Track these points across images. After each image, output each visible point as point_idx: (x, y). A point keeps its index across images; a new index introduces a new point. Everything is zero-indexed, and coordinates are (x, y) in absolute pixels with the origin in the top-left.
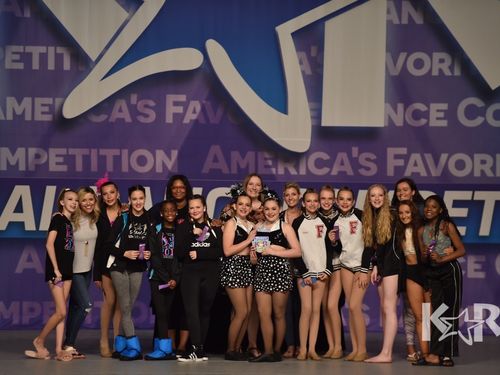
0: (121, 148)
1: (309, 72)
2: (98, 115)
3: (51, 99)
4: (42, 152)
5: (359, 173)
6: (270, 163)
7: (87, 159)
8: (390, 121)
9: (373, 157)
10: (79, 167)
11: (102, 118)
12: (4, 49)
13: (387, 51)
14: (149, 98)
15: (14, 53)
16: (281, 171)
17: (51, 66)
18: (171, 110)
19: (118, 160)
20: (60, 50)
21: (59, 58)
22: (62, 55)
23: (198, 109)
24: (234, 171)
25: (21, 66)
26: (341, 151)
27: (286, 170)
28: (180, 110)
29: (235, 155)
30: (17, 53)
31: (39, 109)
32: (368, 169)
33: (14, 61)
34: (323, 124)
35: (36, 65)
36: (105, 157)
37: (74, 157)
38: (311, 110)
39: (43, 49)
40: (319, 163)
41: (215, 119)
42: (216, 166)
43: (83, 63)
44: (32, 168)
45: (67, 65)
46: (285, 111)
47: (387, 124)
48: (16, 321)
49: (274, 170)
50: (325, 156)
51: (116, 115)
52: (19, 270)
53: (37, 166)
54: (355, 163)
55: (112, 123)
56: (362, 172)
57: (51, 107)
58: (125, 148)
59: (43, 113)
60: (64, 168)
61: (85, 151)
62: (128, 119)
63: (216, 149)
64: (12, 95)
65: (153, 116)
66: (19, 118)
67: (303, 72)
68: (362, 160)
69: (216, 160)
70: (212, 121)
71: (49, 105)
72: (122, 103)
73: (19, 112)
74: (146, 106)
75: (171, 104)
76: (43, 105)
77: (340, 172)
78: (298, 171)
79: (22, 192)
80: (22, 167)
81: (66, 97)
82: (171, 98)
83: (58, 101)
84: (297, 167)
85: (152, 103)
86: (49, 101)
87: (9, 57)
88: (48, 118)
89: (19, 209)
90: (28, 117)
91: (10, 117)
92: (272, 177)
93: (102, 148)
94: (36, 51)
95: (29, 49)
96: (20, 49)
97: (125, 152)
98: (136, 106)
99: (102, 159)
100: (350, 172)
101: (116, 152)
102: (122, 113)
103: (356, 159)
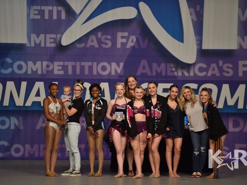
0: (93, 61)
1: (195, 19)
2: (80, 43)
3: (55, 35)
4: (50, 63)
5: (222, 75)
6: (174, 69)
7: (74, 68)
8: (240, 46)
9: (231, 66)
10: (70, 72)
11: (83, 45)
12: (30, 8)
13: (239, 7)
14: (108, 34)
15: (35, 10)
16: (180, 74)
17: (55, 17)
18: (120, 41)
19: (91, 68)
20: (60, 8)
21: (59, 13)
22: (61, 11)
23: (135, 40)
24: (154, 74)
25: (38, 17)
26: (213, 63)
27: (183, 73)
28: (125, 40)
29: (155, 65)
30: (36, 10)
31: (48, 40)
32: (228, 72)
33: (35, 14)
34: (203, 48)
35: (47, 17)
36: (84, 66)
37: (67, 66)
38: (197, 40)
39: (50, 8)
40: (201, 69)
41: (144, 45)
42: (144, 71)
43: (72, 15)
44: (45, 72)
45: (63, 17)
46: (182, 42)
47: (238, 48)
48: (36, 155)
49: (176, 73)
50: (204, 66)
51: (90, 43)
52: (38, 127)
53: (47, 71)
54: (221, 70)
55: (88, 48)
56: (225, 74)
57: (55, 39)
58: (95, 62)
59: (50, 43)
60: (62, 73)
61: (73, 63)
62: (97, 46)
63: (144, 62)
64: (34, 33)
65: (110, 44)
66: (38, 45)
67: (192, 20)
68: (225, 68)
69: (144, 68)
70: (142, 47)
71: (54, 38)
72: (93, 37)
73: (38, 42)
74: (106, 39)
75: (120, 37)
76: (50, 38)
77: (212, 74)
78: (189, 74)
79: (40, 85)
80: (39, 72)
81: (63, 34)
82: (120, 34)
83: (59, 36)
84: (189, 72)
85: (109, 37)
86: (54, 36)
87: (32, 12)
88: (53, 45)
89: (38, 94)
90: (43, 45)
91: (33, 45)
92: (175, 77)
93: (82, 61)
94: (47, 9)
95: (43, 8)
96: (39, 8)
97: (95, 64)
98: (101, 38)
99: (82, 68)
100: (218, 74)
101: (90, 64)
102: (93, 42)
103: (222, 67)
